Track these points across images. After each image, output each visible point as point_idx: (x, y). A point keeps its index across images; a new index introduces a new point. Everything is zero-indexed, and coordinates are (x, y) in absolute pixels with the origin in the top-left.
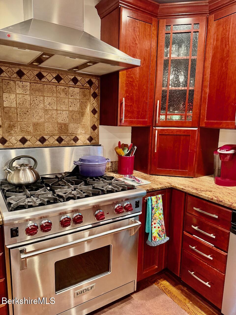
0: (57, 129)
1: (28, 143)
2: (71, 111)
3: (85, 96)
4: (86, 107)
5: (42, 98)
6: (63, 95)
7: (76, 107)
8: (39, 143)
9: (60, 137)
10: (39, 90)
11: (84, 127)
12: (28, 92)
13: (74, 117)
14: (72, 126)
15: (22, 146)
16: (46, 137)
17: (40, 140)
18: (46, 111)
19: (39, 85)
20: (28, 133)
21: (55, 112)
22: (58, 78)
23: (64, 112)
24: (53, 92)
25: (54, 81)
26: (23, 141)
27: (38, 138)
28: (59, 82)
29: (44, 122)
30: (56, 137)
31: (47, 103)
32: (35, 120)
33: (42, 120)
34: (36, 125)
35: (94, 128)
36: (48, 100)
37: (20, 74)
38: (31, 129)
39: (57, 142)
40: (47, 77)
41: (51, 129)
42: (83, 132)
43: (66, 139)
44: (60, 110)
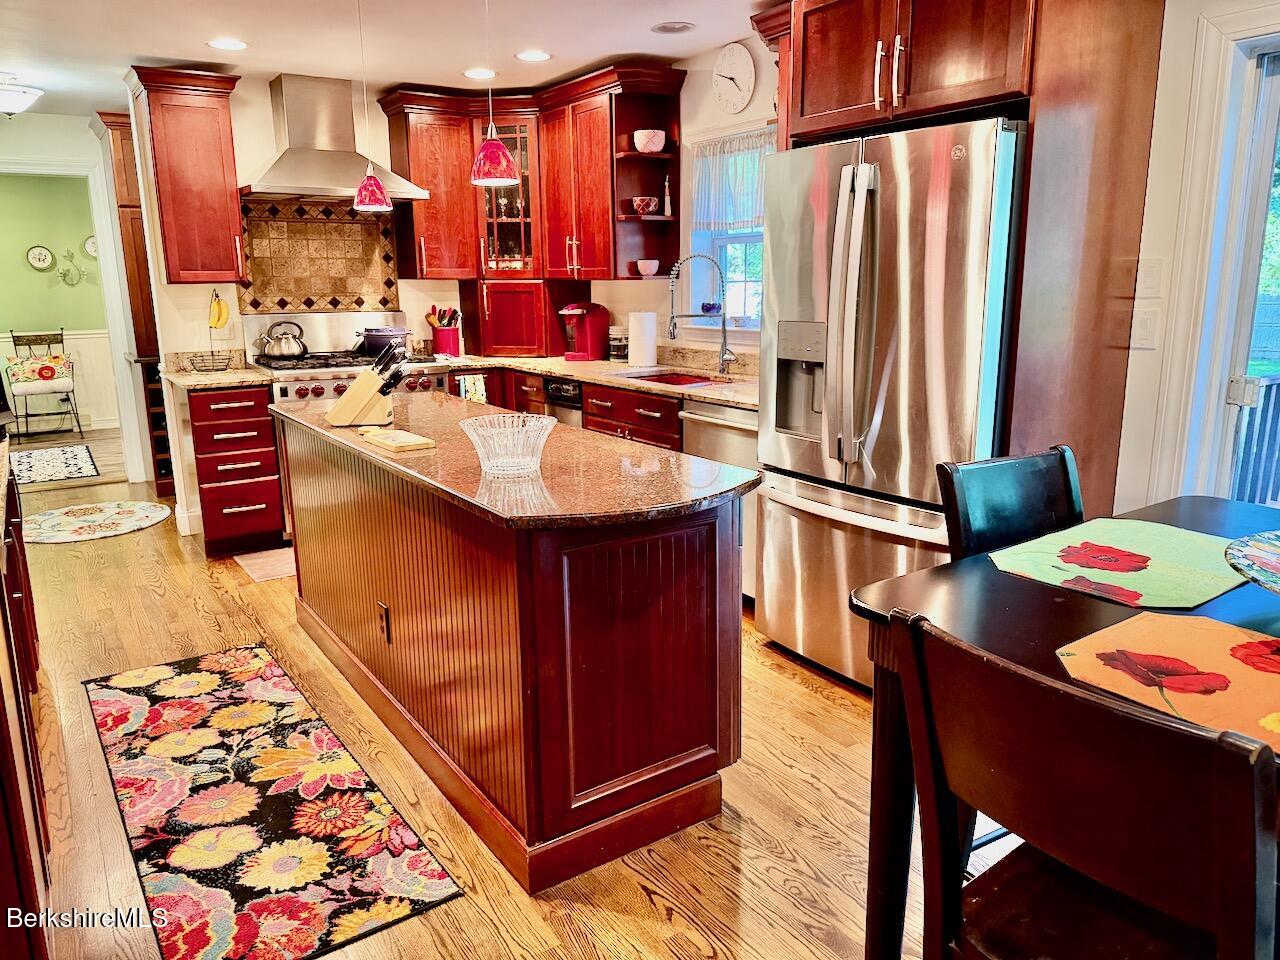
0: (329, 286)
1: (288, 307)
2: (350, 259)
3: (370, 234)
4: (373, 251)
5: (305, 242)
6: (335, 236)
7: (358, 253)
8: (304, 307)
9: (334, 298)
10: (300, 232)
11: (371, 282)
12: (286, 236)
13: (355, 268)
14: (352, 283)
15: (282, 311)
16: (314, 299)
17: (305, 303)
18: (312, 260)
19: (298, 225)
20: (289, 292)
21: (324, 261)
22: (327, 212)
23: (339, 261)
24: (320, 234)
25: (321, 216)
26: (282, 304)
27: (303, 300)
28: (328, 218)
29: (311, 277)
30: (329, 299)
31: (313, 249)
32: (297, 273)
33: (307, 274)
34: (298, 281)
35: (389, 284)
36: (314, 245)
37: (274, 211)
38: (292, 286)
39: (330, 306)
40: (311, 212)
41: (321, 286)
42: (372, 290)
43: (344, 301)
44: (333, 258)
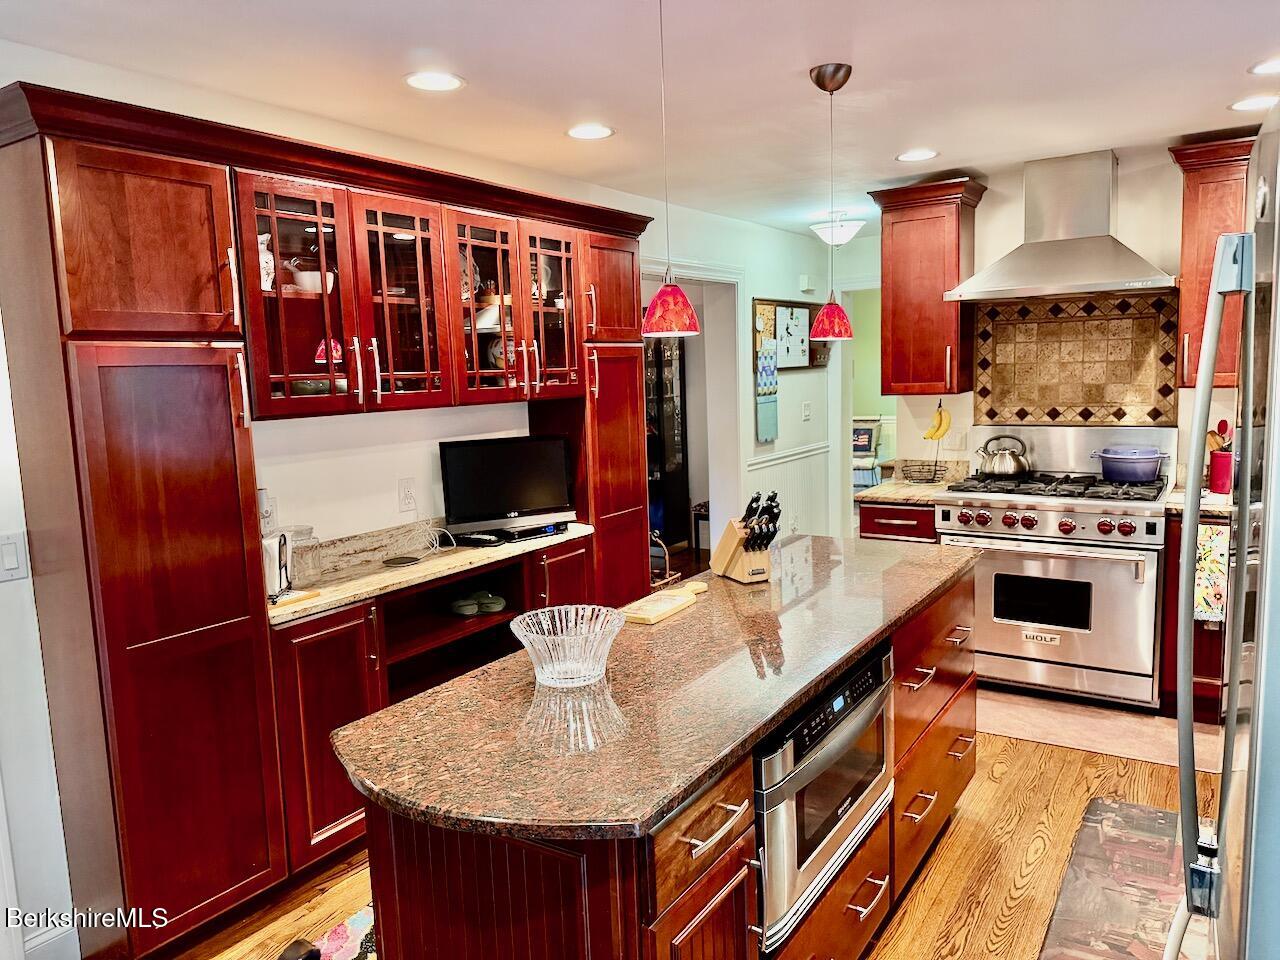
0: (1081, 394)
1: (1029, 419)
2: (1114, 362)
3: (1144, 331)
4: (1147, 351)
5: (1056, 345)
6: (1096, 335)
7: (1126, 353)
8: (1047, 419)
9: (1086, 409)
10: (1052, 333)
11: (1140, 390)
12: (1034, 339)
13: (1118, 373)
14: (1112, 391)
15: (1020, 423)
16: (1060, 409)
17: (1049, 414)
18: (1063, 365)
19: (1052, 325)
20: (1031, 402)
21: (1079, 365)
22: (1089, 309)
23: (1097, 365)
24: (1077, 333)
25: (1082, 314)
26: (1022, 414)
27: (1047, 411)
28: (1089, 315)
29: (1060, 384)
30: (1079, 410)
31: (1067, 352)
32: (1042, 382)
33: (1055, 381)
34: (1043, 389)
35: (1165, 391)
36: (1067, 348)
37: (1024, 313)
38: (1035, 396)
39: (1080, 419)
40: (1069, 310)
41: (1070, 395)
42: (1139, 399)
43: (1099, 413)
44: (1090, 362)
